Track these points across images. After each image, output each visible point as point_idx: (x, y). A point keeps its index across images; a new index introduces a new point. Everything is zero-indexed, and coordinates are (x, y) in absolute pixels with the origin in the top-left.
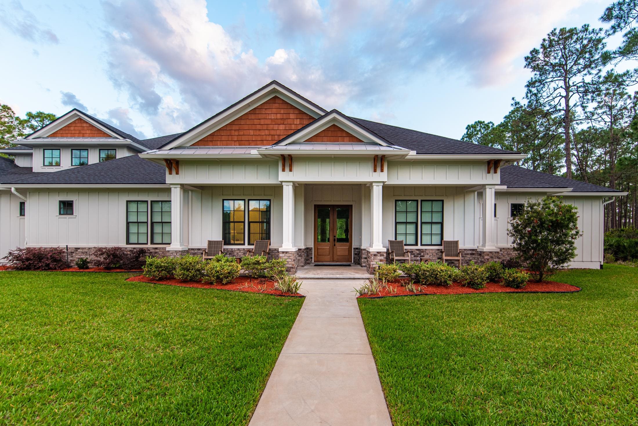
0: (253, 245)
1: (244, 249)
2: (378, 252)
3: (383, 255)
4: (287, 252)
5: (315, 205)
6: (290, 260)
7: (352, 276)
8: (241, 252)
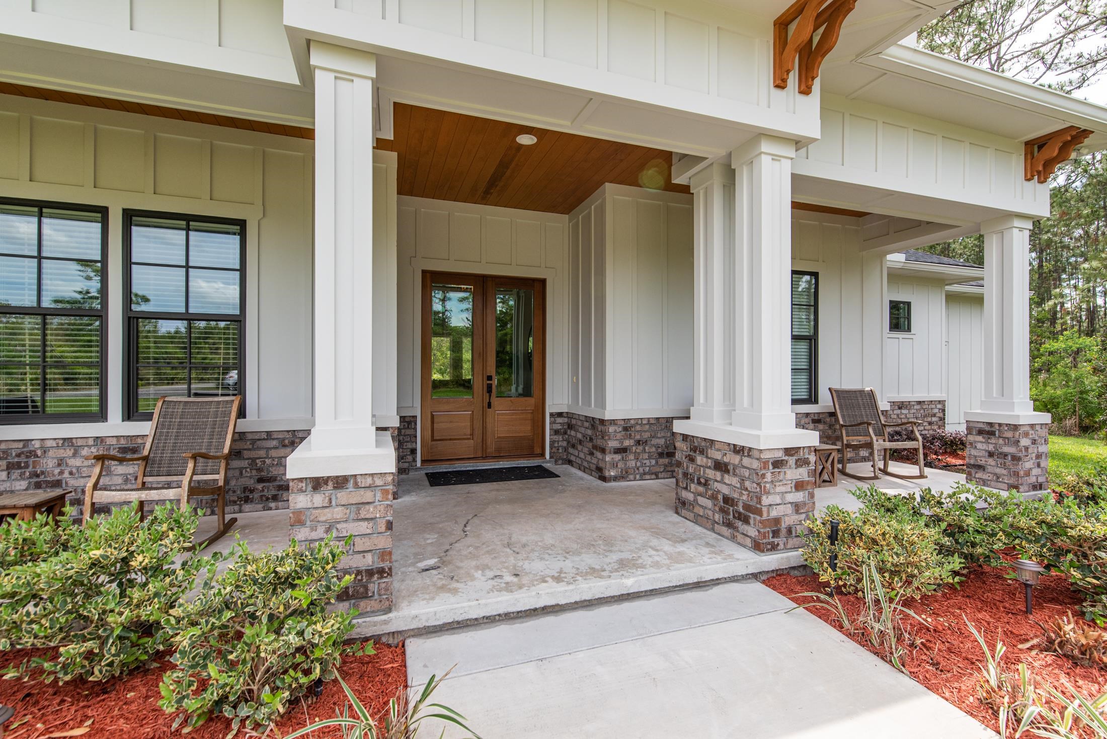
0: (148, 417)
1: (99, 440)
2: (788, 451)
3: (806, 462)
4: (340, 482)
5: (424, 272)
6: (364, 527)
7: (690, 574)
8: (85, 452)
